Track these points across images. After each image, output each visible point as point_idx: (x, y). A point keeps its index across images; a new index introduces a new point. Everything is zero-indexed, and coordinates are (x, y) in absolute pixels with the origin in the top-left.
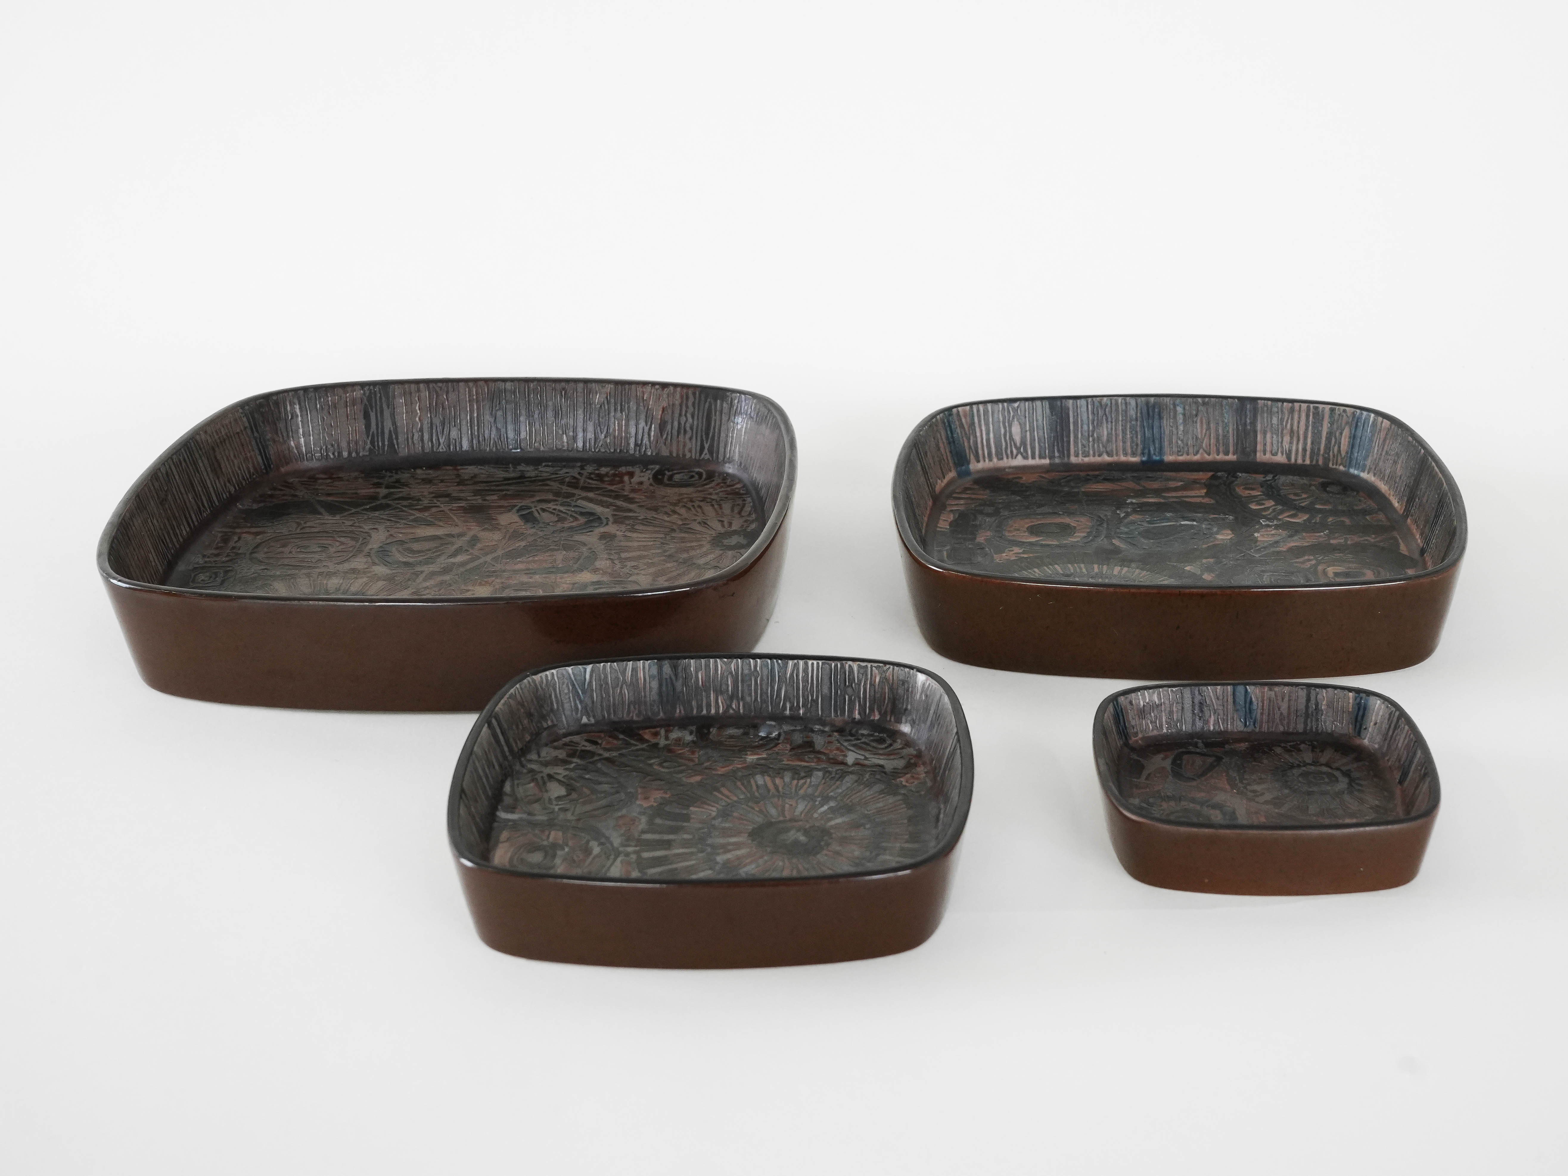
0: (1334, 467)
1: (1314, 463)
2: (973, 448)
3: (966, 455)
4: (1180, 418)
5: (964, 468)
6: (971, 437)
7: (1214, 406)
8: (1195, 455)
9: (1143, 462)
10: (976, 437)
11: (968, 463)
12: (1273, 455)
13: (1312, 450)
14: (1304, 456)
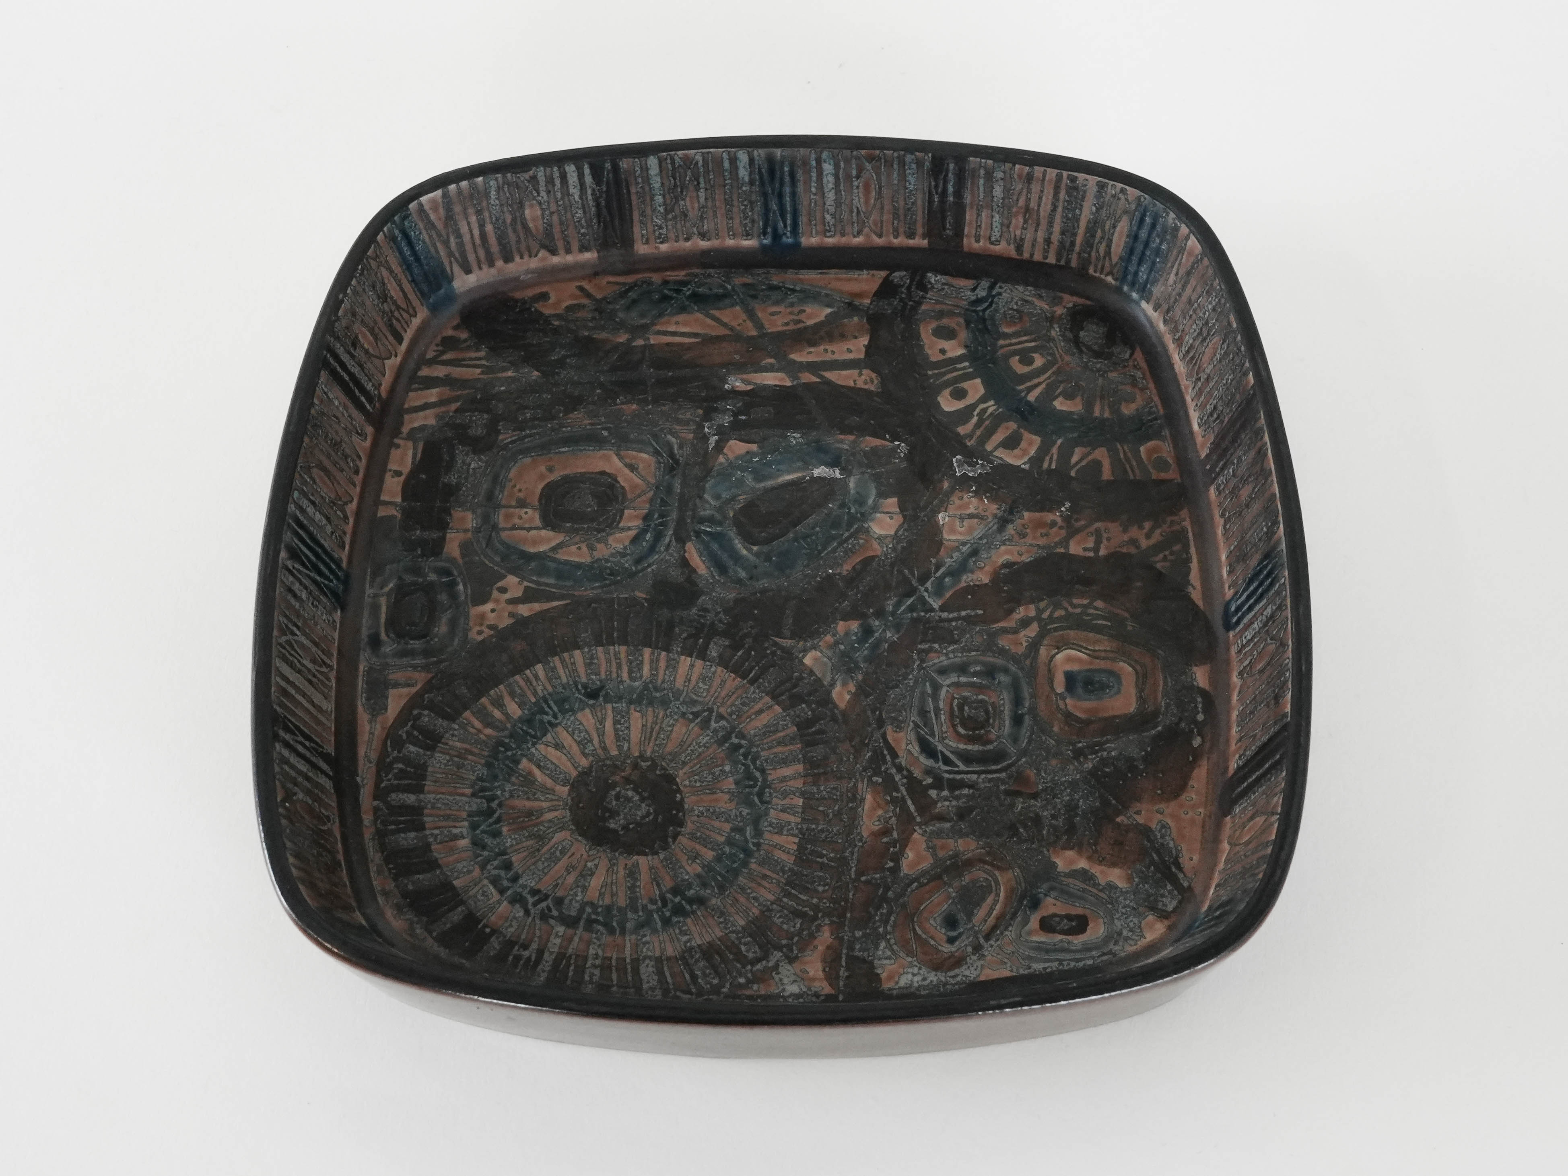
0: (1097, 275)
1: (1063, 263)
2: (457, 255)
3: (443, 271)
4: (829, 181)
5: (442, 291)
6: (452, 239)
7: (889, 163)
8: (855, 237)
9: (764, 247)
10: (459, 236)
11: (450, 280)
12: (992, 243)
13: (1062, 243)
14: (1046, 251)
